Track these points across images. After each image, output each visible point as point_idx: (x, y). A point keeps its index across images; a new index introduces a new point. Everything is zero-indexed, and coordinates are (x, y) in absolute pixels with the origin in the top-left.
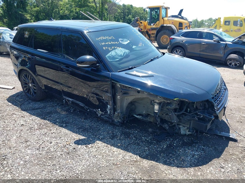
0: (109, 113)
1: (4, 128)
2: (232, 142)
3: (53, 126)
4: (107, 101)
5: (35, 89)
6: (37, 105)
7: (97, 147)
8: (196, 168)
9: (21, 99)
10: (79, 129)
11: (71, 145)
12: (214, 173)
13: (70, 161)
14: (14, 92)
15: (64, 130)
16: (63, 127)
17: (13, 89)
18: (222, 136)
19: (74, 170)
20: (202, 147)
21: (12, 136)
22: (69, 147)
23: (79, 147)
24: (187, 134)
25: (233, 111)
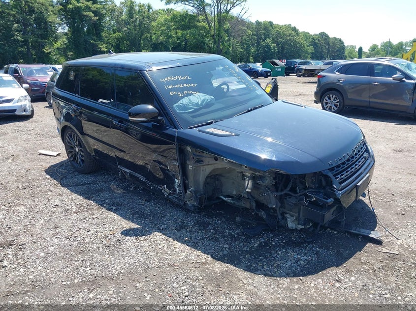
0: (178, 191)
1: (31, 209)
2: (371, 244)
3: (98, 208)
4: (174, 173)
5: (82, 156)
6: (84, 179)
7: (152, 240)
8: (295, 279)
9: (65, 170)
10: (134, 214)
11: (115, 235)
12: (322, 287)
13: (107, 256)
14: (57, 160)
15: (112, 215)
16: (112, 211)
17: (58, 157)
18: (357, 235)
19: (110, 269)
20: (317, 248)
21: (39, 219)
22: (112, 238)
23: (126, 239)
24: (299, 229)
25: (396, 197)
